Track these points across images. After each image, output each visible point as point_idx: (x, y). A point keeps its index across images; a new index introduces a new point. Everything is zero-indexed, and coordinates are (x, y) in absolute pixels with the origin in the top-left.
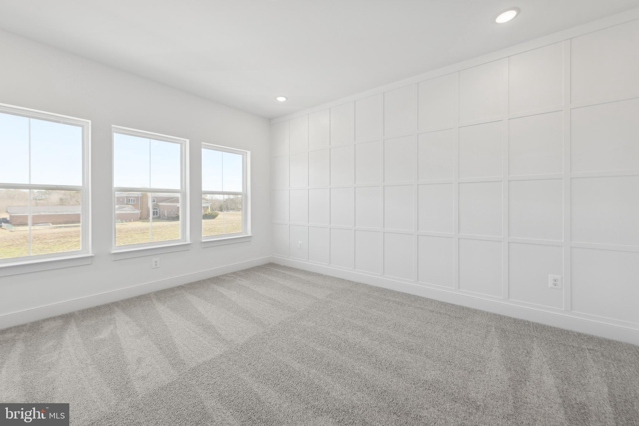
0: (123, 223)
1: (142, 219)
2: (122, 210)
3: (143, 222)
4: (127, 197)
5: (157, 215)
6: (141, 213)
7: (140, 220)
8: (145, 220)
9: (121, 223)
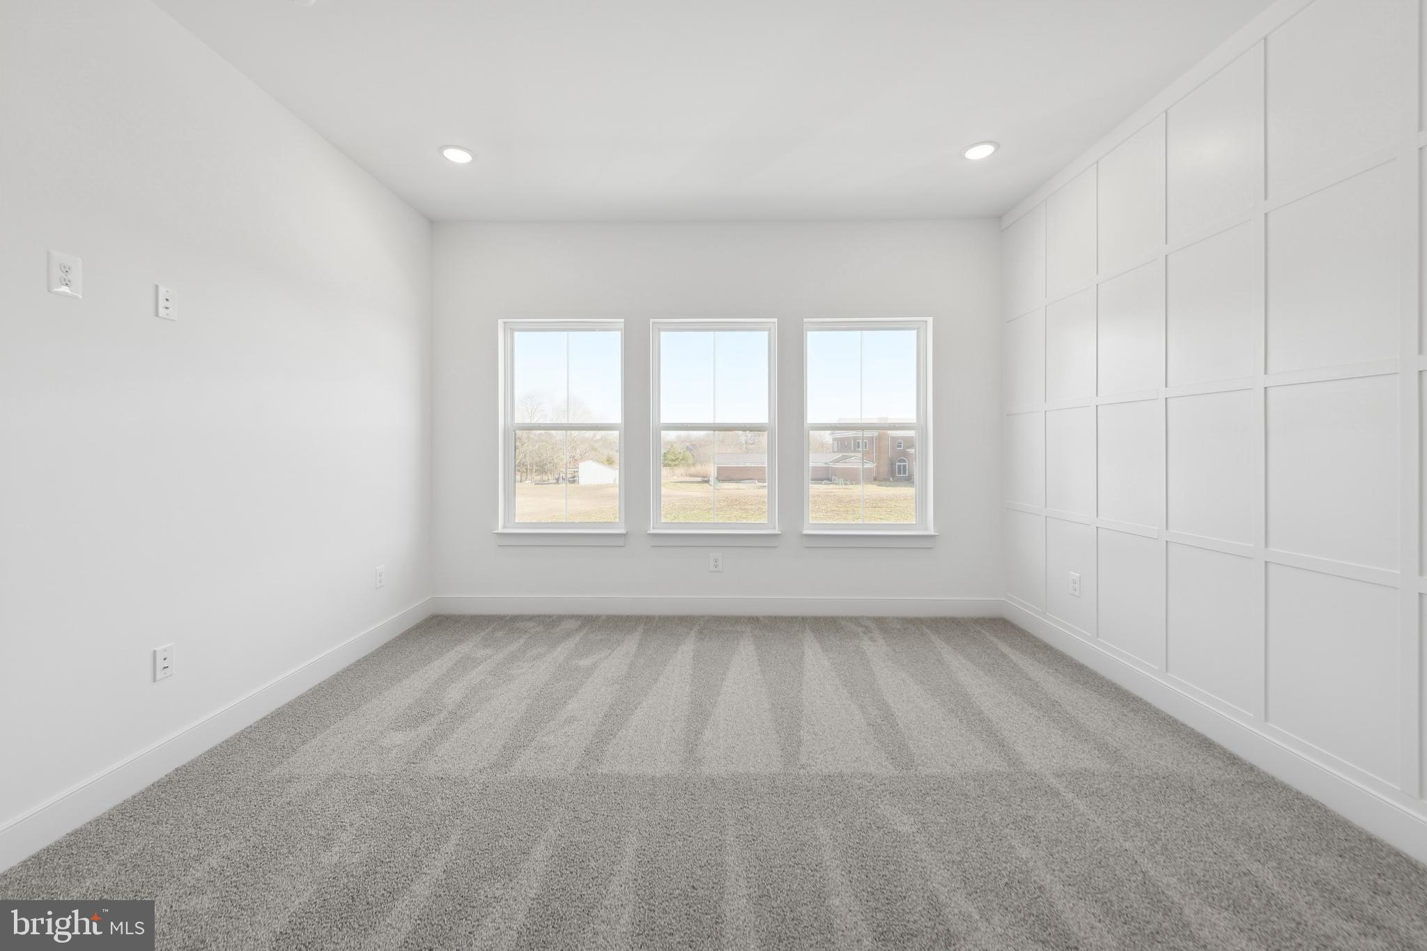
0: (847, 487)
1: (879, 481)
2: (845, 462)
3: (879, 485)
4: (855, 439)
5: (905, 473)
6: (878, 467)
7: (874, 482)
8: (883, 483)
9: (844, 486)
